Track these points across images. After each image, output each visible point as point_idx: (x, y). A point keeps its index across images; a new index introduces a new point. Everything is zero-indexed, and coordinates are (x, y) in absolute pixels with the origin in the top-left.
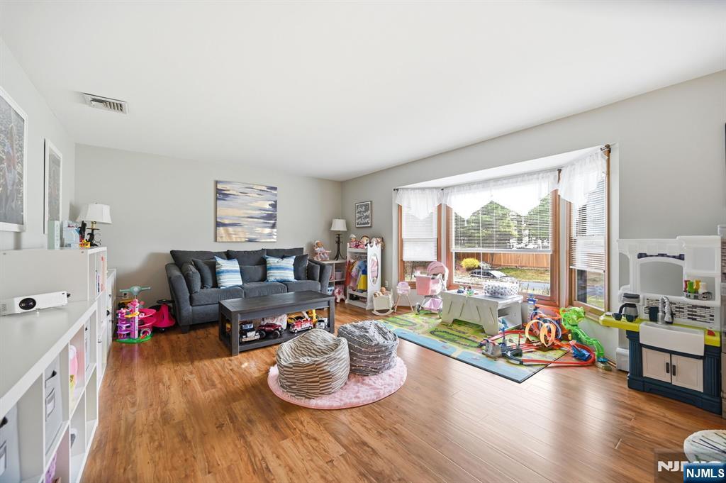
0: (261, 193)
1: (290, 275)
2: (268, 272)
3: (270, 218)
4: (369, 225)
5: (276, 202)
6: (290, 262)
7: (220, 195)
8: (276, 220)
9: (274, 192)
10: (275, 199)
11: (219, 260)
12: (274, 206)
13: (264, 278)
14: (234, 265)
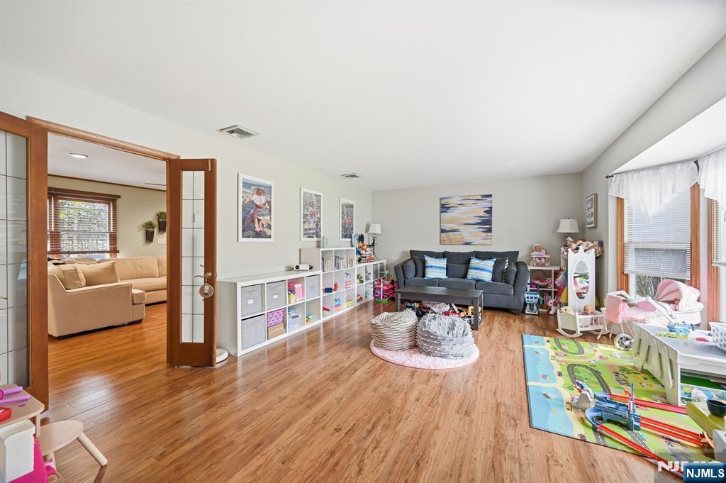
0: (476, 202)
1: (487, 277)
2: (469, 271)
3: (486, 224)
4: (593, 225)
5: (491, 208)
6: (490, 264)
7: (444, 208)
8: (491, 225)
9: (488, 199)
10: (489, 205)
11: (427, 258)
12: (489, 211)
13: (465, 276)
14: (443, 263)
